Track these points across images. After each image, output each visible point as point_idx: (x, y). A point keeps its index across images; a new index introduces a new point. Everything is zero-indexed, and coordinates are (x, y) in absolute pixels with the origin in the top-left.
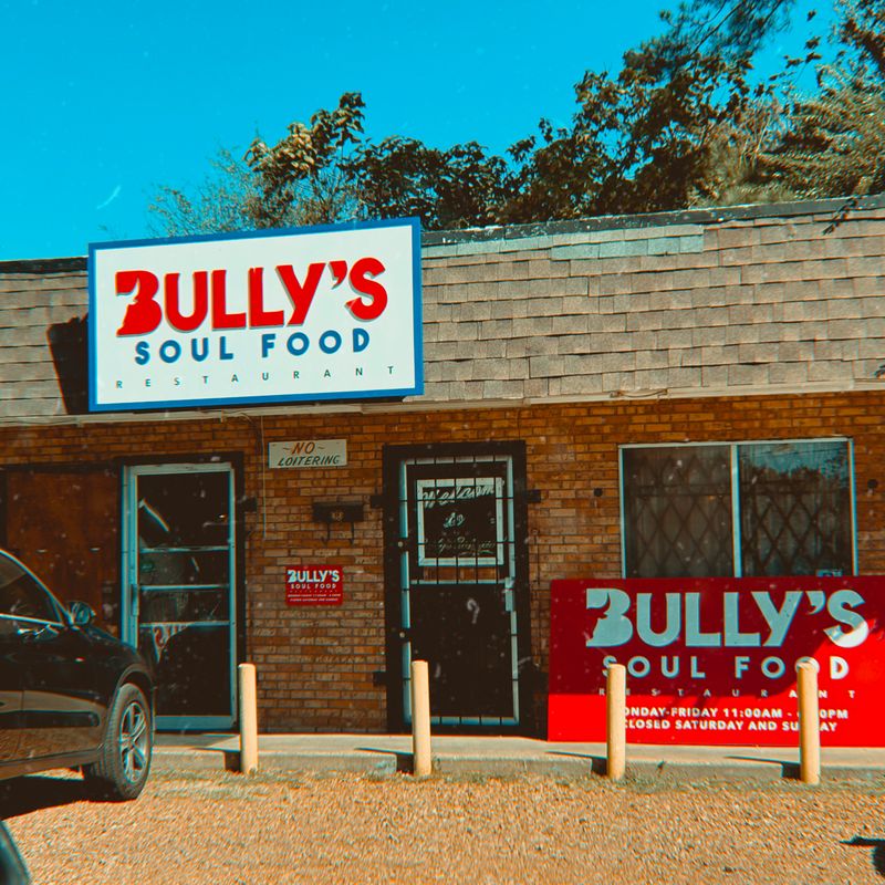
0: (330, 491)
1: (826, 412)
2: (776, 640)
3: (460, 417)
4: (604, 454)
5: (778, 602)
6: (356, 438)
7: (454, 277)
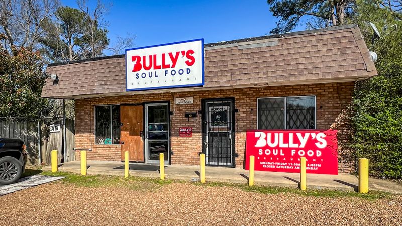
0: (189, 110)
1: (309, 89)
2: (302, 146)
3: (219, 92)
4: (253, 100)
5: (303, 135)
6: (195, 97)
7: (213, 55)
